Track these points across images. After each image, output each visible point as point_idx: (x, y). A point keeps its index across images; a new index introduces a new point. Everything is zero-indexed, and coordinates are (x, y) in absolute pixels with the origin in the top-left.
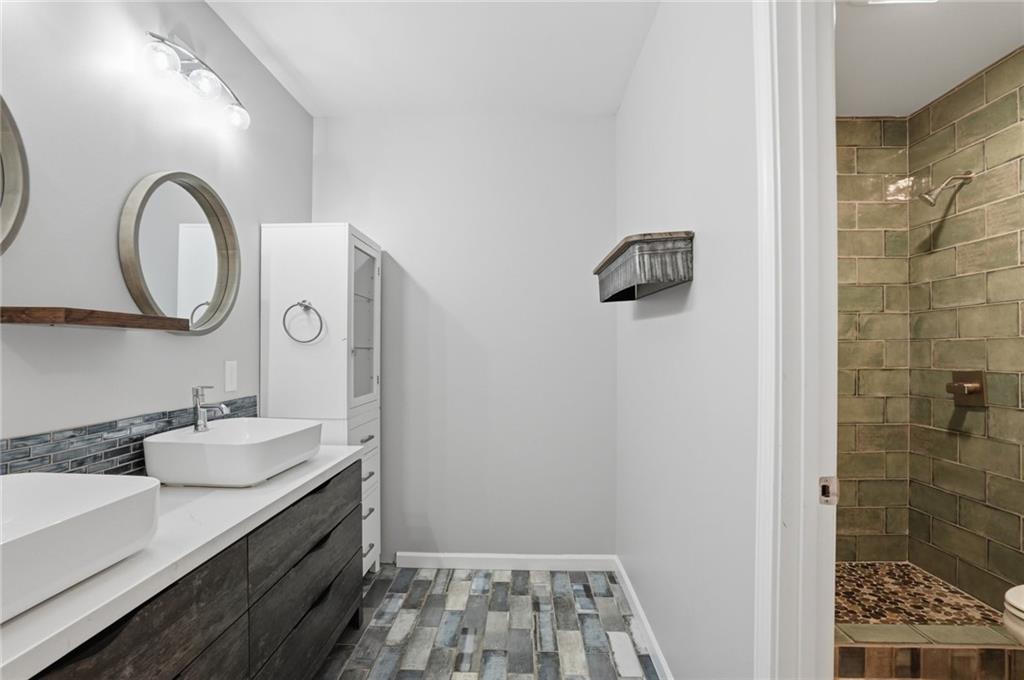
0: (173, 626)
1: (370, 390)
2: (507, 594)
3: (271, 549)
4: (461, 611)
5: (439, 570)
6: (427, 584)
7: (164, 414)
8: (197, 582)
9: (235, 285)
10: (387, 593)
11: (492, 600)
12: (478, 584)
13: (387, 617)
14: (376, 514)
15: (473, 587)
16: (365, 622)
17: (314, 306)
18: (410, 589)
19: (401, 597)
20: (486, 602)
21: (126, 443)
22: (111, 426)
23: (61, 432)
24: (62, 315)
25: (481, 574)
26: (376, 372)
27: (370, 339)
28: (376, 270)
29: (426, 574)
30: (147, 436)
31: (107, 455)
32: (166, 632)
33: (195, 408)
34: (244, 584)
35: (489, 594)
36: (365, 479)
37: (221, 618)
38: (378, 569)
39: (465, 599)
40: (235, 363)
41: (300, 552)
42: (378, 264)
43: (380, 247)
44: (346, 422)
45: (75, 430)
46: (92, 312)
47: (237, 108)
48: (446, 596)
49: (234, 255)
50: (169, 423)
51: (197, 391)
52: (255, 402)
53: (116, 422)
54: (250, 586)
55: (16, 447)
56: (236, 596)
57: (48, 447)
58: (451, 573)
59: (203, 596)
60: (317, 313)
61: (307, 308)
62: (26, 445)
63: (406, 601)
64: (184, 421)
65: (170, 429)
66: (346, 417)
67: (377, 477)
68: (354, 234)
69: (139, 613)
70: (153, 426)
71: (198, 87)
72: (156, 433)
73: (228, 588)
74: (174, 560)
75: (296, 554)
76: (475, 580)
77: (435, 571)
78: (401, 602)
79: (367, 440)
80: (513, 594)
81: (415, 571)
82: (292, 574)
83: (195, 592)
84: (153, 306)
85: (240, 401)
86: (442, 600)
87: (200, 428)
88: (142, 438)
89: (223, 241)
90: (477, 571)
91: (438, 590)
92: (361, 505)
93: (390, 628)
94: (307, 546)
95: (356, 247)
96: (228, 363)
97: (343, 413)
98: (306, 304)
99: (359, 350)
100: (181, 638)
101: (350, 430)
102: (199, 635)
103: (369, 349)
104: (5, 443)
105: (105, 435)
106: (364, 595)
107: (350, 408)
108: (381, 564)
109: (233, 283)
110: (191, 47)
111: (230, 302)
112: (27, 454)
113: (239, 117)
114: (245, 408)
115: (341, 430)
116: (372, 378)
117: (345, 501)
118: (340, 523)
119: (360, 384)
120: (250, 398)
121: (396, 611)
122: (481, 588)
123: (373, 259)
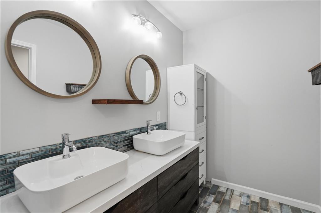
0: (131, 207)
1: (203, 121)
2: (258, 208)
3: (166, 180)
4: (237, 210)
5: (227, 189)
6: (223, 194)
7: (139, 128)
8: (140, 193)
9: (159, 88)
10: (208, 194)
11: (251, 209)
12: (244, 199)
13: (207, 204)
14: (205, 165)
15: (242, 200)
16: (199, 204)
17: (183, 93)
18: (216, 194)
19: (213, 197)
20: (248, 209)
21: (129, 137)
22: (124, 132)
23: (111, 134)
24: (106, 101)
25: (245, 195)
26: (205, 115)
27: (203, 103)
28: (205, 79)
29: (222, 189)
30: (134, 135)
31: (123, 141)
32: (129, 209)
33: (147, 127)
34: (157, 193)
35: (249, 206)
36: (201, 153)
37: (148, 204)
38: (205, 183)
39: (239, 205)
40: (159, 112)
41: (176, 180)
42: (205, 77)
43: (206, 71)
44: (194, 133)
45: (115, 133)
46: (115, 100)
47: (158, 32)
48: (231, 201)
49: (158, 78)
50: (141, 131)
51: (148, 121)
52: (166, 124)
53: (126, 131)
54: (158, 193)
55: (101, 138)
56: (153, 197)
57: (109, 138)
58: (232, 191)
59: (142, 197)
60: (184, 95)
61: (181, 94)
62: (103, 138)
63: (215, 199)
64: (145, 130)
65: (141, 133)
66: (194, 131)
67: (205, 152)
68: (196, 67)
69: (119, 204)
70: (135, 132)
71: (147, 28)
72: (137, 134)
73: (150, 194)
74: (131, 186)
75: (175, 181)
76: (243, 197)
77: (226, 189)
78: (213, 199)
79: (202, 139)
80: (261, 209)
81: (218, 187)
82: (173, 188)
83: (139, 196)
84: (135, 97)
85: (161, 124)
86: (229, 203)
87: (148, 133)
88: (133, 136)
89: (155, 74)
90: (244, 194)
91: (227, 198)
92: (199, 162)
93: (208, 209)
94: (179, 178)
95: (197, 72)
96: (157, 112)
97: (193, 129)
98: (181, 92)
99: (199, 108)
100: (134, 211)
101: (195, 135)
102: (141, 210)
103: (202, 107)
104: (98, 137)
105: (123, 135)
106: (200, 192)
107: (196, 128)
108: (206, 181)
109: (158, 87)
110: (145, 17)
111: (158, 93)
112: (103, 140)
113: (159, 35)
114: (163, 126)
115: (193, 136)
116: (203, 117)
117: (193, 162)
118: (191, 169)
119: (199, 119)
120: (164, 123)
121: (211, 202)
122: (246, 202)
123: (203, 75)
